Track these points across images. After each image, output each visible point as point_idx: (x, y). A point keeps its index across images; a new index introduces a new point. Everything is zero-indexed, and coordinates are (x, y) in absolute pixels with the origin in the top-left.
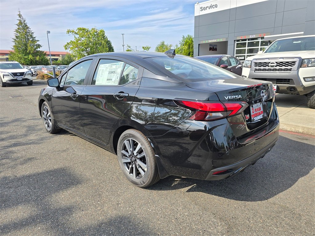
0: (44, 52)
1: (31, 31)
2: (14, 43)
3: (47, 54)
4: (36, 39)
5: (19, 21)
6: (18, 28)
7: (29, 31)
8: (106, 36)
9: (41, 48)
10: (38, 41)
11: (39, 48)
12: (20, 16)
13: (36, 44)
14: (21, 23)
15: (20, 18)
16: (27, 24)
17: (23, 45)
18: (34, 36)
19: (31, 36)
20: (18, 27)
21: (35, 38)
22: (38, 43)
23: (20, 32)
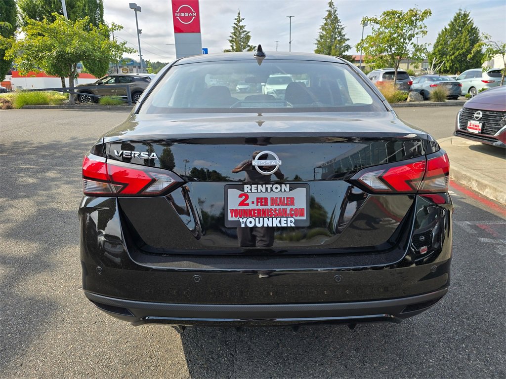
0: (353, 57)
1: (341, 26)
2: (317, 46)
3: (356, 59)
4: (346, 37)
5: (328, 13)
6: (325, 24)
7: (339, 26)
8: (471, 19)
9: (349, 50)
10: (348, 39)
11: (348, 50)
12: (331, 4)
13: (344, 45)
14: (330, 15)
15: (330, 8)
16: (338, 16)
17: (326, 47)
18: (343, 34)
19: (340, 33)
20: (325, 22)
21: (344, 35)
22: (347, 43)
23: (326, 30)
